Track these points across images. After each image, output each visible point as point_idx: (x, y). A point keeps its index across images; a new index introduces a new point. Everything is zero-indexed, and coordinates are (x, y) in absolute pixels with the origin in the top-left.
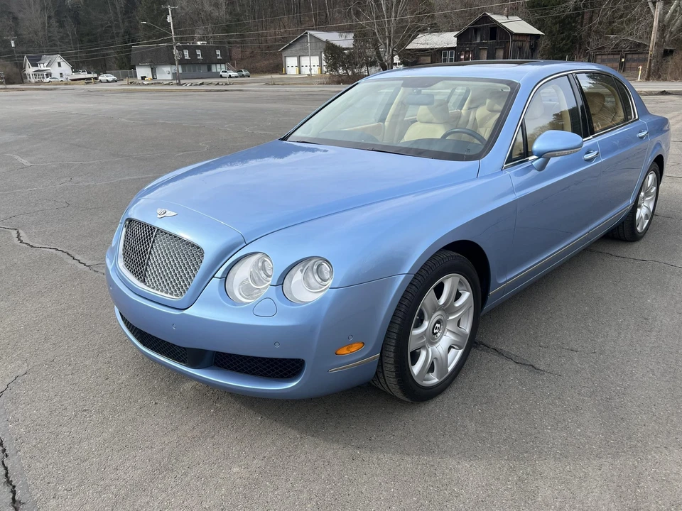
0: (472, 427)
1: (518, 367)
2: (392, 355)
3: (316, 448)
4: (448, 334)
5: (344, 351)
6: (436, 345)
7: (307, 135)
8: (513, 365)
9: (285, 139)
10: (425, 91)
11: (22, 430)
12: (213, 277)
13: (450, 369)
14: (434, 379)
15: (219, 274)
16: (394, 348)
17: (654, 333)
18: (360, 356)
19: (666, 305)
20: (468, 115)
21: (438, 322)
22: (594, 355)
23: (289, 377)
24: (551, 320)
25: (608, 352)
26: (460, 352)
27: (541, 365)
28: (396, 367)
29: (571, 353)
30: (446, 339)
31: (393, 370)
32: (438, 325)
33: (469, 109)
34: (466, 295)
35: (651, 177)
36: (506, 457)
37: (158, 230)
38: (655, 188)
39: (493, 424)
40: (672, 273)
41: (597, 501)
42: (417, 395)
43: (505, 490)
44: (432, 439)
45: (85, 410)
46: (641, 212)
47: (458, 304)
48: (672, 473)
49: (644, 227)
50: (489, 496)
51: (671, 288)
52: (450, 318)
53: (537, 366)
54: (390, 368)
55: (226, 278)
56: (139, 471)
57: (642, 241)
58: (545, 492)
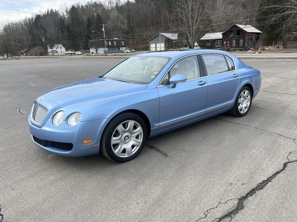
1: (161, 155)
4: (132, 141)
5: (86, 142)
6: (127, 144)
12: (49, 118)
13: (133, 153)
14: (126, 156)
15: (51, 117)
18: (91, 144)
21: (127, 136)
22: (191, 152)
25: (196, 152)
26: (138, 148)
28: (106, 149)
29: (183, 151)
30: (132, 143)
31: (105, 150)
34: (139, 128)
36: (137, 179)
37: (39, 104)
38: (249, 97)
39: (139, 170)
40: (245, 128)
41: (156, 191)
43: (129, 187)
44: (117, 173)
47: (135, 131)
49: (245, 112)
52: (133, 135)
53: (168, 155)
55: (53, 118)
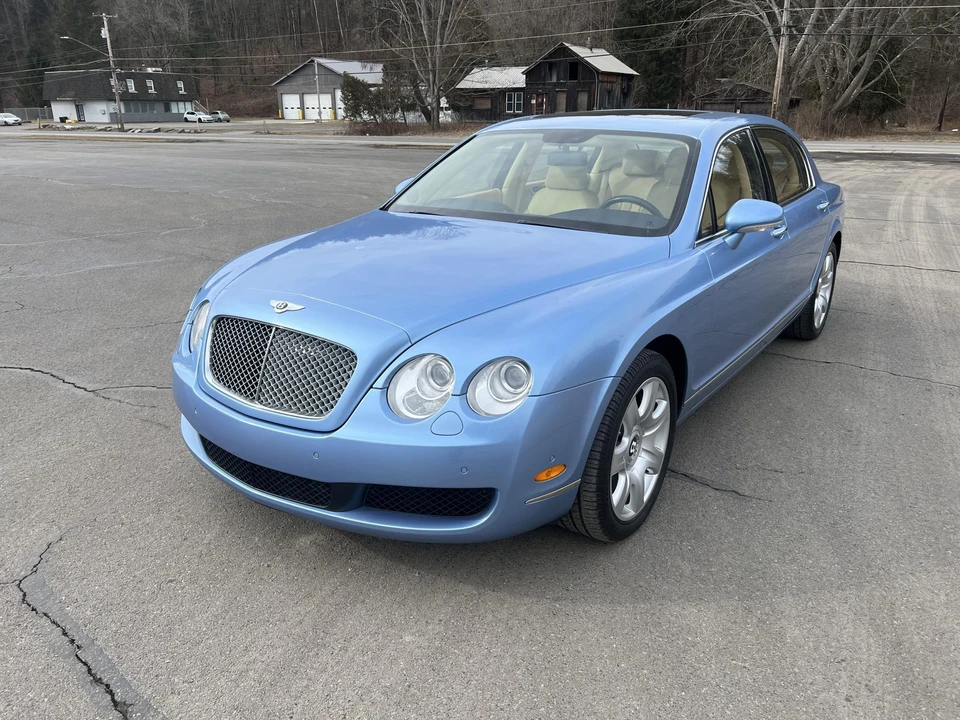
0: (686, 567)
1: (719, 494)
2: (594, 480)
3: (502, 605)
4: (643, 454)
5: (543, 477)
6: (633, 468)
7: (415, 204)
8: (712, 493)
9: (386, 208)
10: (573, 148)
11: (88, 613)
12: (371, 387)
13: (645, 497)
14: (630, 512)
15: (380, 383)
16: (596, 471)
17: (863, 447)
18: (561, 482)
19: (866, 414)
20: (599, 180)
21: (635, 439)
22: (802, 475)
23: (472, 513)
24: (741, 437)
25: (817, 472)
26: (655, 477)
27: (745, 490)
28: (598, 496)
29: (775, 474)
30: (641, 461)
31: (595, 499)
32: (634, 443)
33: (601, 171)
34: (663, 405)
35: (829, 260)
36: (737, 598)
37: (277, 329)
38: (831, 273)
39: (709, 561)
40: (865, 376)
41: (853, 638)
42: (616, 532)
43: (747, 634)
44: (642, 583)
45: (171, 581)
46: (819, 303)
47: (656, 415)
48: (926, 600)
49: (821, 323)
50: (730, 642)
51: (867, 394)
52: (646, 434)
53: (740, 491)
54: (590, 497)
55: (388, 389)
56: (280, 651)
57: (819, 339)
58: (793, 633)
